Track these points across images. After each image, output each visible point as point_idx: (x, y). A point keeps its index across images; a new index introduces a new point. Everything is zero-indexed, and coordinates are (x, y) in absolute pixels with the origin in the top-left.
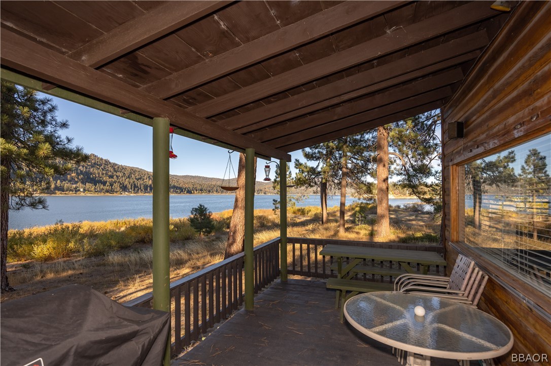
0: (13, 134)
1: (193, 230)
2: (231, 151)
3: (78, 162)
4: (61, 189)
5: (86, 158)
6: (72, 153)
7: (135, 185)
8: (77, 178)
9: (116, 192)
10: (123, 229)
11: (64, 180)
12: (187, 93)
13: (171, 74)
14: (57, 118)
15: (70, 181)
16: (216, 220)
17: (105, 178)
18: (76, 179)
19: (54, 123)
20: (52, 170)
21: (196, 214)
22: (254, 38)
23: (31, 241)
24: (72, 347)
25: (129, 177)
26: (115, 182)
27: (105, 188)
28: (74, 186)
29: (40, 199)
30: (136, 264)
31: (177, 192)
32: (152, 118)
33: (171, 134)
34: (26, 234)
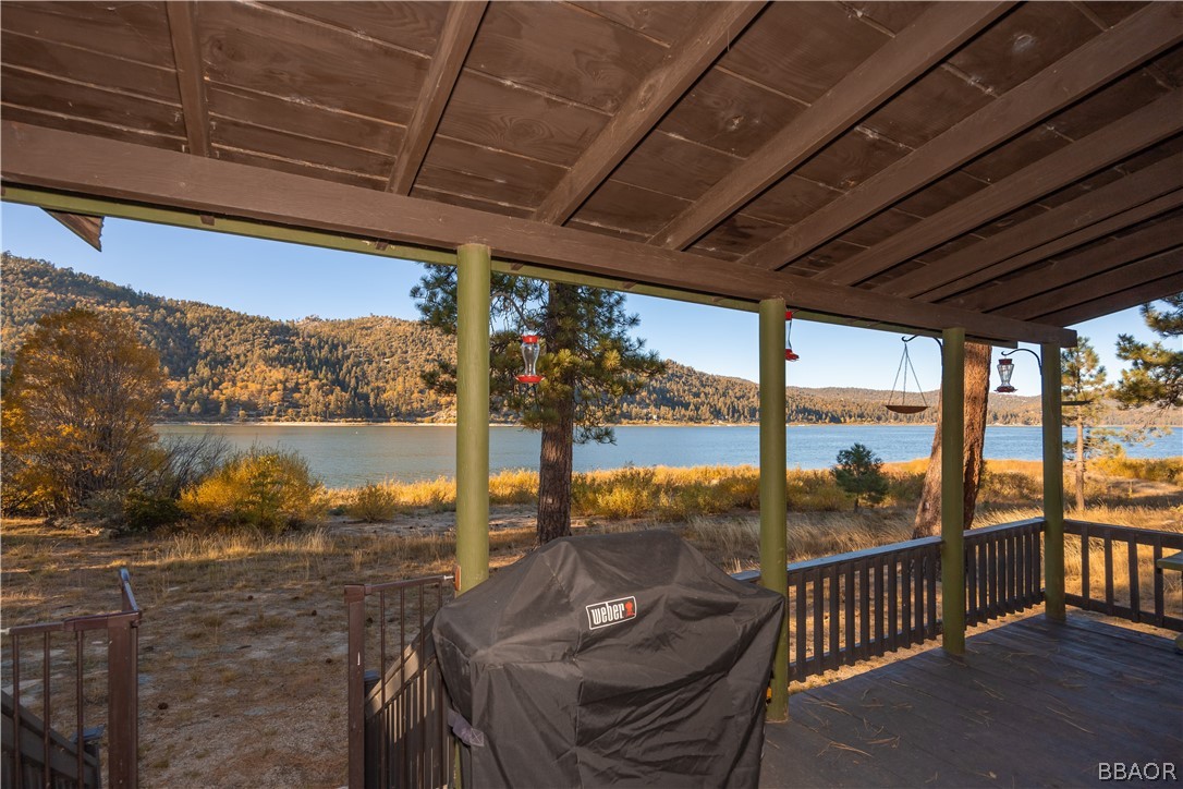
0: (577, 341)
1: (843, 493)
2: (908, 337)
3: (652, 375)
4: (628, 416)
5: (662, 367)
6: (645, 362)
7: (734, 407)
8: (650, 399)
9: (704, 420)
10: (715, 482)
11: (632, 403)
12: (817, 252)
13: (786, 229)
14: (625, 312)
15: (639, 404)
16: (894, 478)
17: (689, 398)
18: (647, 401)
19: (622, 320)
20: (621, 388)
21: (847, 463)
22: (936, 133)
23: (596, 488)
24: (661, 597)
25: (724, 395)
26: (703, 404)
27: (688, 413)
28: (645, 411)
29: (606, 429)
30: (736, 542)
31: (809, 421)
32: (757, 302)
33: (787, 322)
34: (589, 481)
